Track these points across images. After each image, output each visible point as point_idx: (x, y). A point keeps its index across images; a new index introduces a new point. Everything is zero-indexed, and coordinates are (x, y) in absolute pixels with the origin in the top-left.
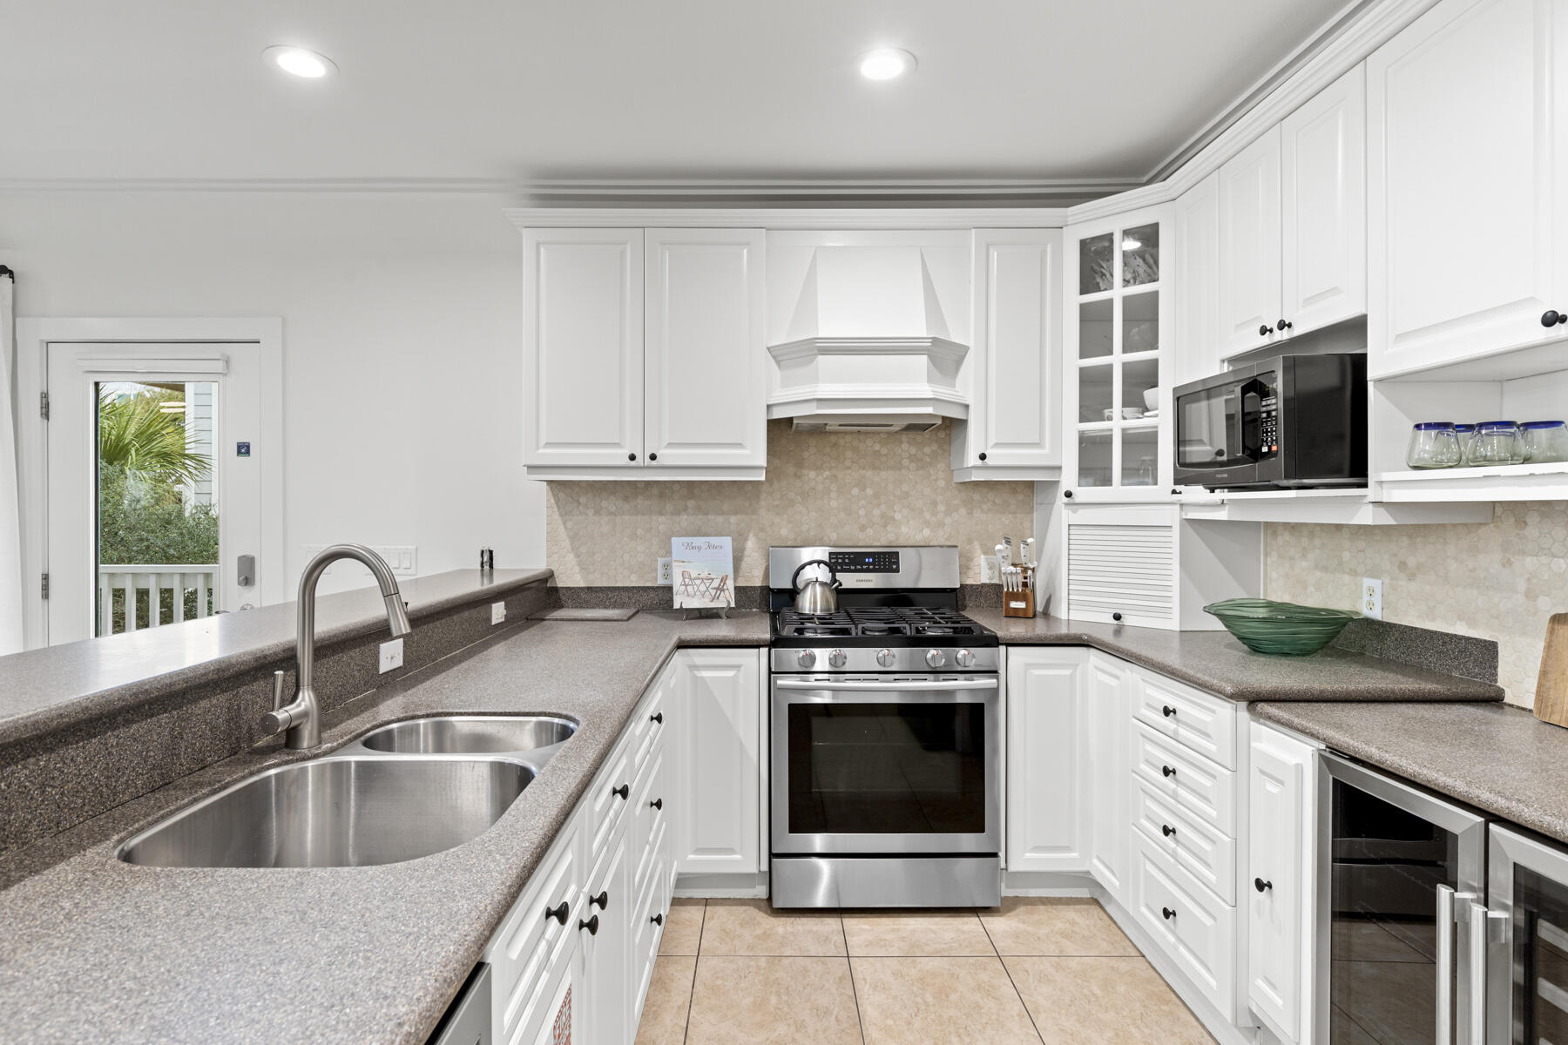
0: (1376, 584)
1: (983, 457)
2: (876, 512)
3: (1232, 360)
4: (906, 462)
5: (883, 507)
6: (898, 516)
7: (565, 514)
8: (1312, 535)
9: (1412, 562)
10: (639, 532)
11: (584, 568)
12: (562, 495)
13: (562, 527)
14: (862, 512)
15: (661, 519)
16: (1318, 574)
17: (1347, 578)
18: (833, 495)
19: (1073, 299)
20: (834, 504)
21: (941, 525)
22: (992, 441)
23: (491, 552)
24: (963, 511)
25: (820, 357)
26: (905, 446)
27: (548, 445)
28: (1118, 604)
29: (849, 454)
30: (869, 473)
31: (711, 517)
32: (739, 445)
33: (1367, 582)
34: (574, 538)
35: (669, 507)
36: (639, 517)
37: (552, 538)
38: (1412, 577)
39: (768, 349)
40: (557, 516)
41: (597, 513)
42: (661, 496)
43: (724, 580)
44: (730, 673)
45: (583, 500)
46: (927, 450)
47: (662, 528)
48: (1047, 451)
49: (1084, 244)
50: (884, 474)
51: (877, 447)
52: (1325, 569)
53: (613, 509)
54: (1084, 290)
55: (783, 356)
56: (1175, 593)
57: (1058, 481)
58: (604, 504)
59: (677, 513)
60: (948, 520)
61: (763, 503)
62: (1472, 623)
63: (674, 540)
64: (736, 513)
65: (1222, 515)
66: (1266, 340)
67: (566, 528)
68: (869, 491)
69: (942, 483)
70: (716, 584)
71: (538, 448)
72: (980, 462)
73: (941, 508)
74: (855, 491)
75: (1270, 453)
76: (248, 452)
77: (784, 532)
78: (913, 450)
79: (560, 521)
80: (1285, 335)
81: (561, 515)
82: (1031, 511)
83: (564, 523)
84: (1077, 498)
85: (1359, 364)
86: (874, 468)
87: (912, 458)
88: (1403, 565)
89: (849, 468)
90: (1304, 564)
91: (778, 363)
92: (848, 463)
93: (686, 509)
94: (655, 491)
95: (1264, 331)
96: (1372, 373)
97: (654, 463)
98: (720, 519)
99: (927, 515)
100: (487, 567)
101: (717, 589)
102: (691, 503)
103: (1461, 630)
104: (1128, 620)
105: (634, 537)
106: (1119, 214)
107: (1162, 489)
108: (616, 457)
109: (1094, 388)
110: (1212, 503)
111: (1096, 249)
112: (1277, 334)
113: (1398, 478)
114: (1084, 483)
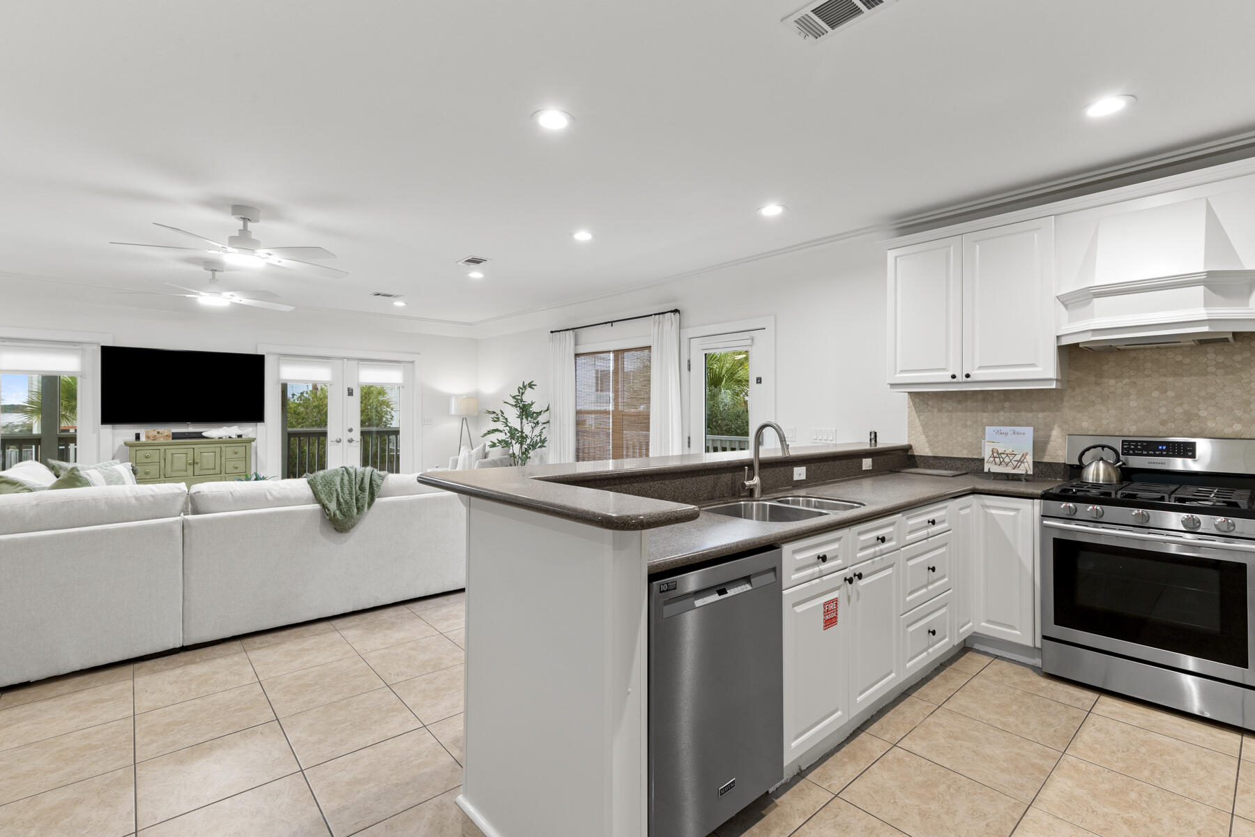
2: (1179, 410)
5: (1186, 406)
6: (1203, 413)
7: (919, 411)
10: (968, 423)
11: (931, 445)
12: (917, 400)
13: (917, 420)
14: (1163, 410)
15: (985, 415)
18: (1133, 397)
20: (1133, 404)
23: (875, 433)
26: (1211, 356)
27: (902, 371)
29: (1149, 365)
30: (1170, 379)
31: (1023, 414)
32: (1033, 365)
34: (924, 426)
35: (990, 407)
36: (968, 414)
37: (911, 425)
39: (1057, 297)
40: (914, 413)
41: (940, 411)
42: (984, 400)
43: (1024, 456)
44: (1012, 513)
45: (930, 403)
46: (1238, 358)
47: (985, 420)
51: (1179, 358)
53: (950, 409)
55: (1069, 301)
58: (944, 405)
59: (996, 410)
61: (1066, 404)
67: (920, 420)
68: (1170, 394)
70: (1018, 458)
71: (895, 374)
74: (1156, 394)
76: (761, 382)
77: (1085, 424)
78: (1221, 359)
79: (916, 416)
81: (917, 412)
83: (919, 417)
86: (1175, 374)
89: (1149, 376)
91: (1066, 306)
92: (1146, 372)
93: (1003, 409)
94: (980, 397)
97: (969, 379)
98: (1030, 415)
99: (1239, 413)
100: (873, 442)
101: (1018, 461)
102: (1007, 404)
105: (965, 426)
108: (946, 376)
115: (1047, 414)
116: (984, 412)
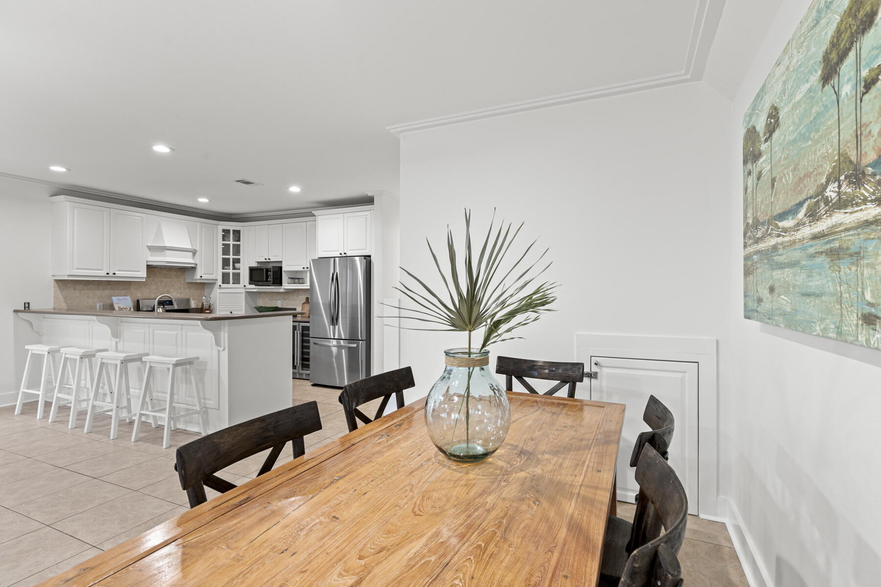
0: (280, 302)
1: (201, 277)
2: (165, 290)
3: (258, 263)
4: (173, 276)
5: (167, 288)
6: (171, 291)
7: (61, 289)
8: (268, 294)
9: (285, 298)
10: (90, 295)
12: (60, 284)
16: (269, 301)
17: (275, 301)
18: (153, 285)
19: (220, 242)
20: (153, 287)
21: (182, 293)
22: (203, 273)
23: (29, 303)
24: (188, 290)
25: (166, 251)
27: (77, 269)
28: (231, 309)
29: (158, 274)
30: (163, 279)
32: (139, 271)
34: (65, 298)
35: (101, 288)
36: (90, 291)
37: (56, 298)
38: (285, 300)
39: (147, 246)
40: (58, 291)
41: (75, 289)
42: (98, 284)
43: (130, 308)
45: (69, 286)
46: (179, 273)
47: (98, 294)
48: (214, 276)
49: (224, 231)
50: (168, 279)
51: (166, 272)
52: (271, 300)
53: (80, 288)
54: (224, 240)
55: (150, 248)
56: (244, 307)
57: (215, 283)
58: (77, 287)
59: (104, 289)
60: (184, 292)
62: (293, 306)
63: (113, 298)
64: (123, 290)
65: (255, 290)
66: (265, 261)
67: (62, 295)
68: (163, 284)
69: (182, 282)
71: (73, 270)
72: (200, 278)
73: (182, 289)
74: (159, 284)
75: (270, 281)
77: (139, 295)
78: (175, 273)
80: (269, 261)
82: (204, 289)
83: (61, 293)
84: (222, 287)
85: (281, 268)
86: (165, 278)
87: (175, 275)
88: (284, 298)
90: (267, 299)
91: (149, 250)
92: (157, 276)
93: (107, 288)
94: (96, 283)
95: (265, 259)
96: (283, 270)
97: (113, 275)
98: (118, 291)
99: (179, 291)
100: (27, 309)
102: (108, 287)
104: (233, 313)
105: (88, 297)
106: (232, 226)
107: (241, 285)
108: (103, 273)
109: (226, 263)
110: (253, 288)
111: (226, 232)
112: (268, 260)
113: (286, 285)
114: (223, 283)
115: (125, 291)
116: (98, 290)
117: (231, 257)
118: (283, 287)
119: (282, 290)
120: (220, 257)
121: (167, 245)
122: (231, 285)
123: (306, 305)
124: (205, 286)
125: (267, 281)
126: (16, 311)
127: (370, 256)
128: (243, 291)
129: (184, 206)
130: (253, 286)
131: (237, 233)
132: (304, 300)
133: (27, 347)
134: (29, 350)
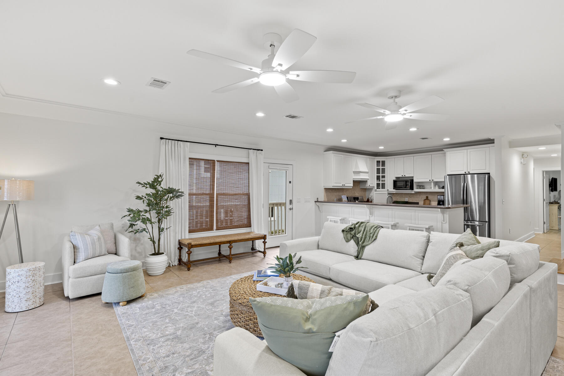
0: (407, 198)
3: (396, 178)
4: (356, 185)
7: (326, 192)
8: (399, 194)
12: (326, 190)
17: (403, 198)
19: (376, 167)
21: (359, 194)
22: (369, 184)
23: (318, 198)
33: (406, 198)
34: (327, 196)
38: (411, 198)
41: (329, 192)
47: (335, 194)
48: (373, 185)
52: (400, 197)
55: (355, 172)
57: (373, 189)
60: (362, 193)
63: (342, 195)
75: (408, 187)
80: (405, 176)
83: (326, 194)
85: (413, 180)
90: (398, 197)
96: (414, 181)
103: (416, 202)
105: (333, 196)
106: (381, 159)
107: (386, 189)
108: (341, 185)
109: (378, 178)
110: (395, 191)
111: (378, 162)
112: (403, 176)
113: (416, 190)
114: (377, 189)
115: (346, 193)
117: (381, 175)
118: (414, 191)
119: (413, 192)
120: (376, 175)
121: (361, 170)
122: (381, 190)
123: (427, 201)
124: (370, 189)
125: (406, 187)
126: (315, 202)
127: (489, 173)
128: (387, 192)
129: (366, 151)
130: (394, 190)
131: (383, 163)
132: (425, 198)
133: (328, 217)
134: (328, 218)
